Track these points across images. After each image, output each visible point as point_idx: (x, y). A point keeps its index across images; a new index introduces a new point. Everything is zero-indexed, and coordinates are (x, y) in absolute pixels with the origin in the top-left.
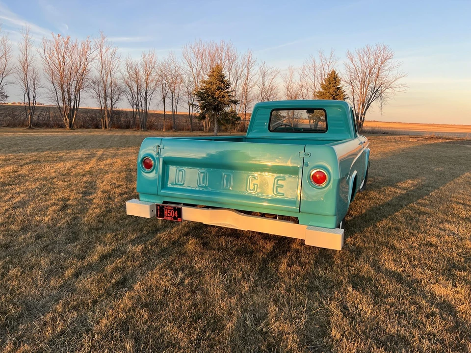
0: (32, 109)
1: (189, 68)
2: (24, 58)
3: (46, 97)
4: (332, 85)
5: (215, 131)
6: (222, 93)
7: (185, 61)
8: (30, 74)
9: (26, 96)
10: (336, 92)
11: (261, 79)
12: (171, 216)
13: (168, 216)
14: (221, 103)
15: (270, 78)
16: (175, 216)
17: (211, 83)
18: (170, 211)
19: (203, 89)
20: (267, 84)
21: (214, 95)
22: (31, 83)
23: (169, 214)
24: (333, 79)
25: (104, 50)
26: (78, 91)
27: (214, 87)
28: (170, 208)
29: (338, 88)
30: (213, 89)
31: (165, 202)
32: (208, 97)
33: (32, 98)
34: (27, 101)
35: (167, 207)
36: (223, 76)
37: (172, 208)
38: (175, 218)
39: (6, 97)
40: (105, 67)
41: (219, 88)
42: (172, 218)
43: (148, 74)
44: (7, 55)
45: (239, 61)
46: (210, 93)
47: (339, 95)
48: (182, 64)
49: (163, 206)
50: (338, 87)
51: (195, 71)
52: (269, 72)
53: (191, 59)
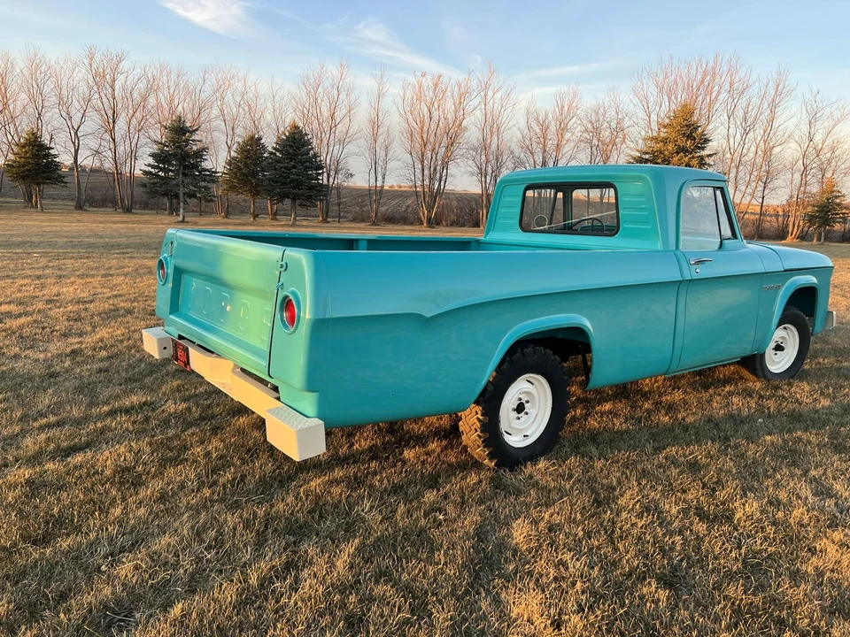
0: (378, 194)
2: (374, 115)
3: (399, 176)
6: (686, 160)
7: (636, 101)
8: (381, 139)
9: (373, 170)
11: (805, 128)
12: (182, 361)
15: (826, 124)
16: (185, 362)
17: (665, 141)
18: (182, 352)
19: (647, 153)
20: (818, 138)
22: (380, 153)
23: (181, 356)
25: (490, 94)
26: (445, 165)
31: (181, 337)
33: (380, 178)
34: (372, 180)
35: (180, 344)
37: (183, 347)
39: (352, 175)
40: (492, 126)
42: (183, 364)
44: (352, 112)
46: (660, 160)
49: (176, 343)
52: (827, 111)
53: (649, 94)
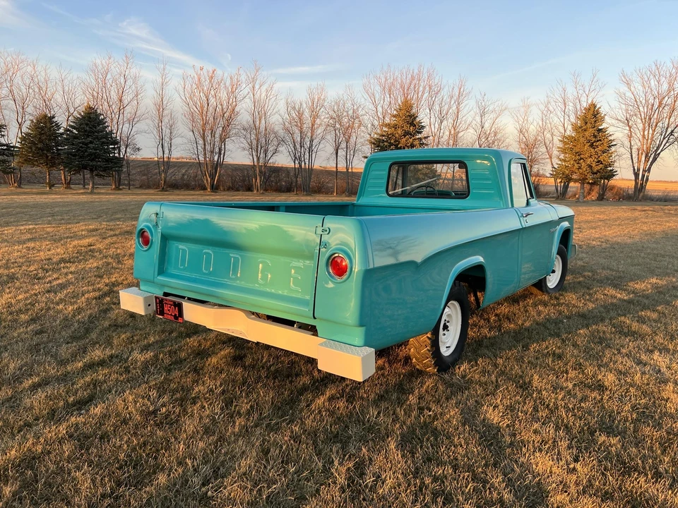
0: (167, 165)
1: (371, 106)
2: (159, 100)
3: (183, 149)
4: (589, 125)
6: (411, 140)
7: (366, 96)
8: (166, 120)
9: (160, 146)
10: (595, 136)
11: (478, 119)
12: (171, 315)
13: (168, 314)
15: (491, 116)
16: (176, 315)
17: (395, 127)
18: (171, 308)
19: (383, 136)
20: (487, 126)
21: (399, 143)
22: (166, 131)
23: (169, 310)
24: (591, 118)
25: (257, 86)
26: (223, 140)
27: (399, 132)
28: (170, 303)
29: (600, 130)
30: (397, 135)
32: (390, 146)
33: (167, 151)
34: (160, 154)
35: (167, 300)
36: (413, 117)
37: (172, 303)
38: (176, 318)
39: (139, 149)
40: (260, 111)
41: (406, 133)
42: (173, 317)
43: (315, 116)
44: (139, 96)
45: (445, 93)
46: (392, 141)
47: (600, 140)
48: (363, 100)
49: (162, 299)
50: (600, 128)
51: (380, 109)
52: (491, 108)
53: (375, 93)
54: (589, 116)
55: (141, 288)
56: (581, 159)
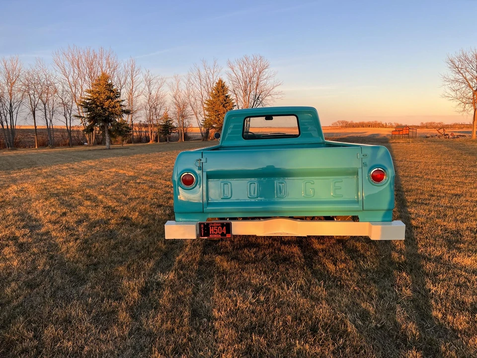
1: (64, 77)
4: (221, 94)
5: (107, 144)
6: (113, 103)
10: (225, 101)
11: (147, 87)
12: (218, 234)
13: (214, 234)
14: (113, 114)
16: (223, 233)
17: (98, 93)
18: (217, 228)
19: (89, 100)
20: (153, 93)
21: (103, 105)
23: (216, 231)
24: (221, 88)
27: (103, 97)
28: (217, 225)
29: (227, 96)
30: (101, 99)
32: (97, 107)
35: (213, 224)
36: (111, 85)
37: (220, 225)
38: (223, 234)
41: (108, 98)
42: (220, 235)
46: (98, 104)
47: (228, 103)
48: (54, 71)
49: (208, 224)
50: (227, 95)
51: (71, 79)
52: (155, 80)
53: (65, 66)
54: (220, 88)
55: (176, 220)
56: (219, 114)
